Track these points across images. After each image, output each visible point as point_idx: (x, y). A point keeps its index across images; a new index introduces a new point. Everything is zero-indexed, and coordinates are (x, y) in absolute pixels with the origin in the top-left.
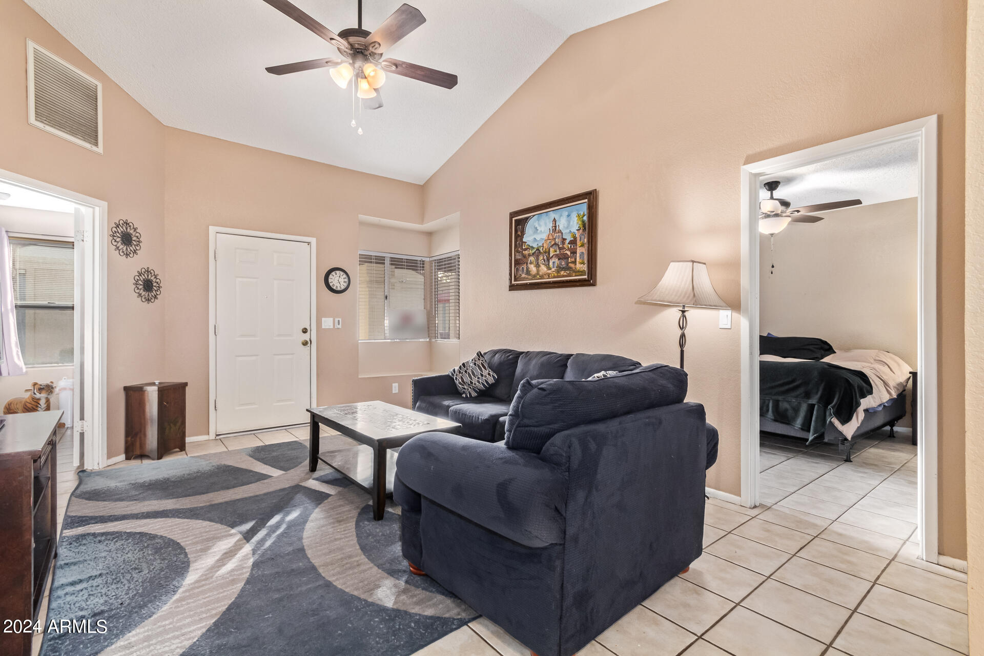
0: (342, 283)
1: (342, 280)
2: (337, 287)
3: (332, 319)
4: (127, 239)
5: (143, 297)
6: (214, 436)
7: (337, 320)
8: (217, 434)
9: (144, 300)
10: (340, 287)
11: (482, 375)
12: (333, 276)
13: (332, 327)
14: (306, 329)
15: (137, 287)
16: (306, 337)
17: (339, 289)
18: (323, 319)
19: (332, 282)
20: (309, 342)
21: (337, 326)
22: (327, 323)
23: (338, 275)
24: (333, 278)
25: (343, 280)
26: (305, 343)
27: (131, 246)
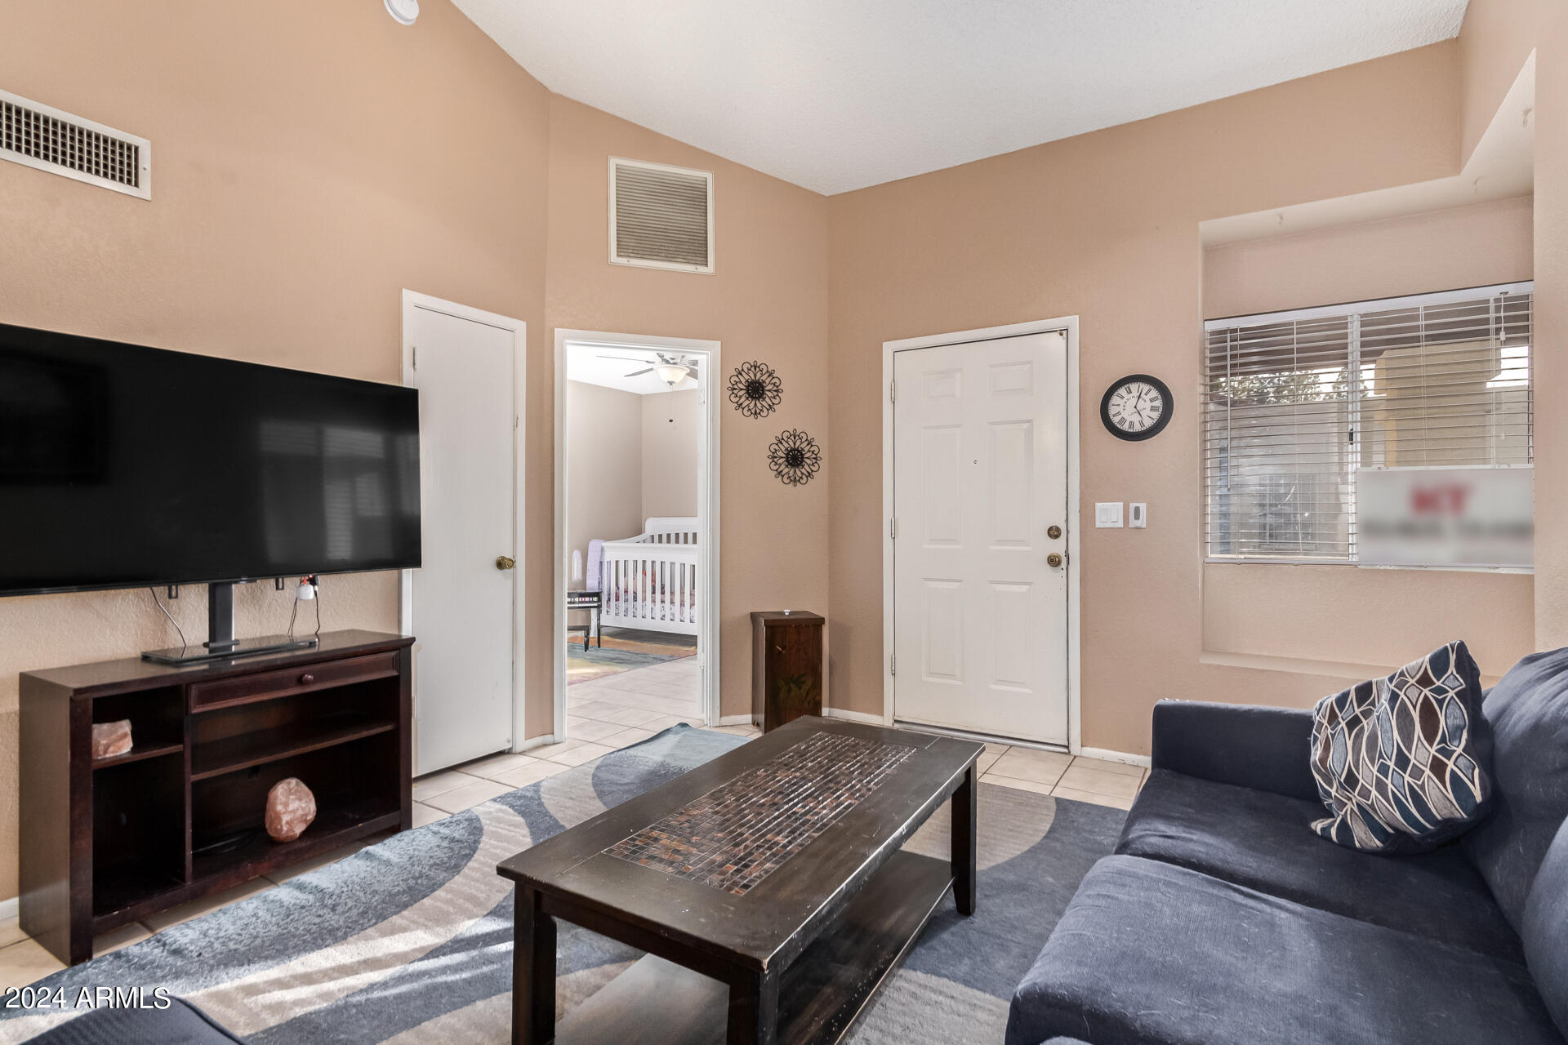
0: (1146, 413)
1: (1145, 405)
2: (1132, 424)
3: (1121, 504)
4: (755, 390)
5: (786, 476)
6: (892, 721)
7: (1133, 505)
8: (896, 718)
9: (787, 481)
10: (1141, 423)
11: (1403, 761)
12: (1122, 398)
13: (1120, 524)
14: (1058, 529)
15: (773, 461)
16: (1057, 547)
17: (1137, 428)
18: (1099, 505)
19: (1119, 413)
20: (1064, 560)
21: (1133, 523)
22: (1109, 514)
23: (1135, 393)
24: (1121, 402)
25: (1149, 405)
26: (1054, 561)
27: (764, 399)
